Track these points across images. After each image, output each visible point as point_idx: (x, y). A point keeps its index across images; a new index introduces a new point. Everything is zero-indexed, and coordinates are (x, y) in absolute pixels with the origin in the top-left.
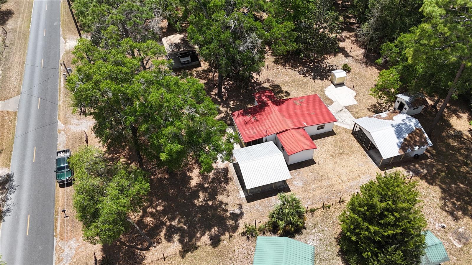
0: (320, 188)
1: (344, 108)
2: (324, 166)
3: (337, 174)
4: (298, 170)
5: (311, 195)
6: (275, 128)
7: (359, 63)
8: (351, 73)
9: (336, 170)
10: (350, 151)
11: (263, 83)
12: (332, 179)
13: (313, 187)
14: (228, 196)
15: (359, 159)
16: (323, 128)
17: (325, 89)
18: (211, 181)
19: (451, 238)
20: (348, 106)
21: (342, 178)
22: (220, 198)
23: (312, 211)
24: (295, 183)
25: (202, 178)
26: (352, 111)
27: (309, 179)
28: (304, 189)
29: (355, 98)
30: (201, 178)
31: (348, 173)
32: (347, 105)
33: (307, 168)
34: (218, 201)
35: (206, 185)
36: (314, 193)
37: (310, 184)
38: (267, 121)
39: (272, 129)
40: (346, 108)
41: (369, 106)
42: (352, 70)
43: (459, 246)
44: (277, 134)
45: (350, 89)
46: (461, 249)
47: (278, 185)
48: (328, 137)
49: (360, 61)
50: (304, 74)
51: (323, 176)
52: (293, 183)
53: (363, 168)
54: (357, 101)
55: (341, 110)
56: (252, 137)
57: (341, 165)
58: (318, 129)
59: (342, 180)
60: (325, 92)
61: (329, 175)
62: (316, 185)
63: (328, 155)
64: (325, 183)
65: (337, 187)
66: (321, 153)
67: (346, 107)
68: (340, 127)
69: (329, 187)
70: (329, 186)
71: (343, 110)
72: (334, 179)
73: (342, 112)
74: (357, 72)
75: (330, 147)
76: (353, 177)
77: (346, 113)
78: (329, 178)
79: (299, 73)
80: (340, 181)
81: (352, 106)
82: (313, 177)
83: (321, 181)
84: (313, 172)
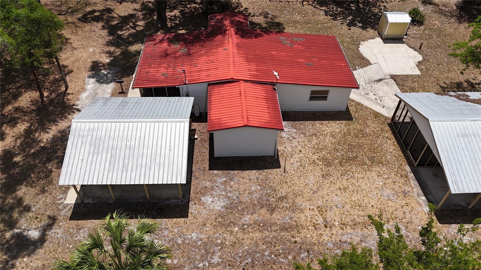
0: (263, 226)
1: (389, 77)
2: (296, 178)
3: (320, 203)
4: (232, 172)
5: (230, 239)
6: (210, 72)
7: (445, 15)
8: (422, 27)
9: (320, 193)
10: (372, 159)
11: (252, 16)
12: (302, 211)
13: (247, 219)
14: (43, 191)
15: (389, 181)
16: (325, 98)
17: (362, 43)
18: (33, 153)
20: (399, 76)
21: (329, 215)
22: (23, 191)
24: (207, 199)
25: (21, 143)
26: (403, 85)
27: (245, 198)
28: (220, 219)
29: (418, 66)
30: (19, 141)
31: (348, 207)
32: (397, 74)
33: (253, 174)
34: (14, 198)
35: (17, 159)
36: (240, 235)
37: (242, 213)
38: (204, 59)
39: (204, 73)
40: (392, 78)
41: (445, 83)
42: (426, 22)
44: (209, 85)
45: (412, 49)
47: (165, 194)
48: (331, 122)
49: (448, 14)
50: (335, 17)
51: (282, 199)
52: (203, 199)
53: (391, 203)
54: (421, 70)
55: (380, 80)
56: (156, 81)
57: (338, 184)
58: (312, 98)
59: (325, 220)
60: (360, 46)
61: (299, 201)
62: (255, 217)
63: (315, 157)
66: (302, 149)
68: (366, 108)
69: (286, 230)
70: (285, 228)
71: (385, 81)
72: (308, 213)
73: (380, 84)
74: (436, 26)
75: (329, 141)
76: (358, 220)
77: (388, 86)
78: (294, 208)
79: (325, 12)
80: (320, 220)
81: (407, 76)
82: (257, 195)
83: (272, 210)
84: (263, 184)
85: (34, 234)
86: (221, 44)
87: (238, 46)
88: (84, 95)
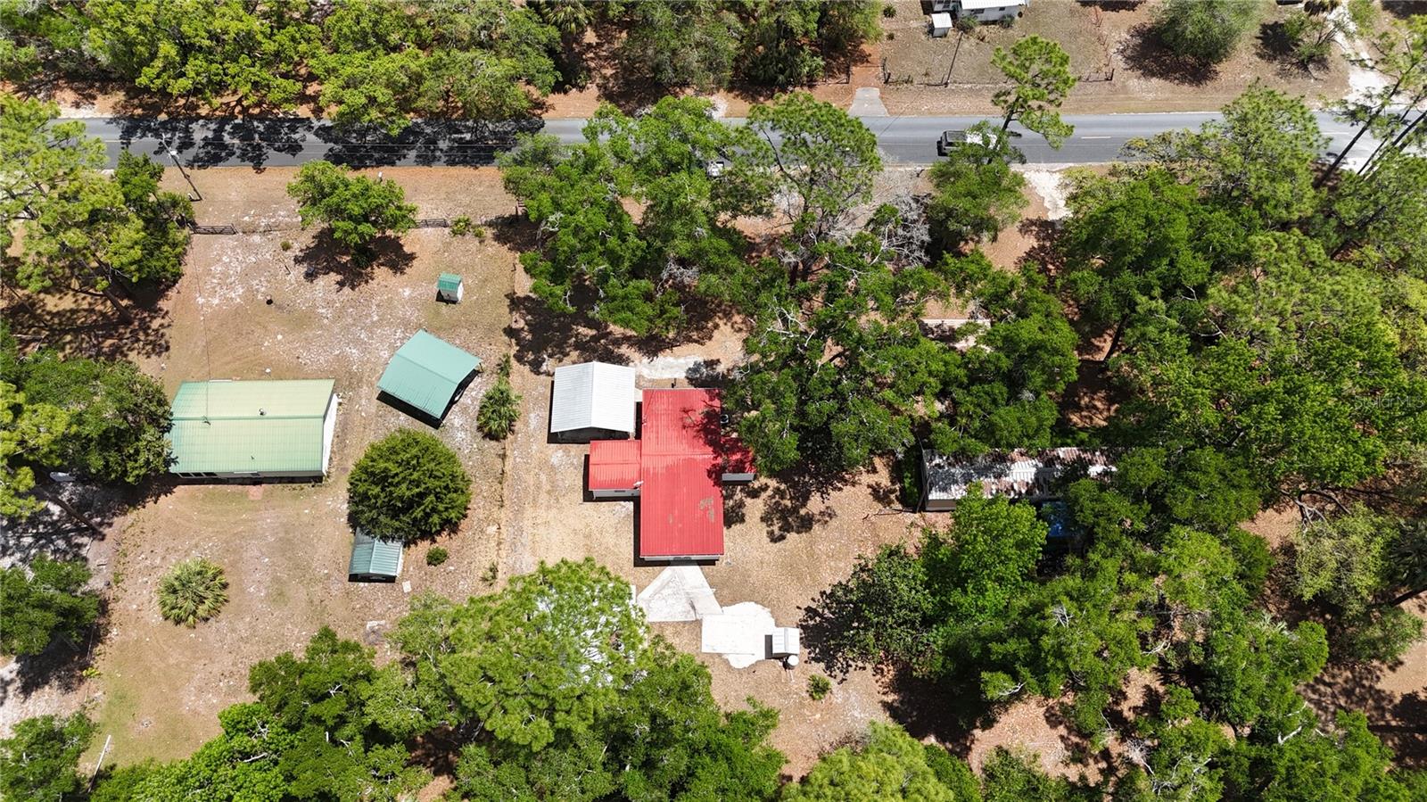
0: (538, 488)
1: (699, 619)
2: (574, 510)
3: (552, 523)
4: (582, 469)
5: (530, 467)
8: (806, 695)
9: (560, 524)
12: (547, 511)
13: (543, 477)
19: (383, 622)
20: (700, 629)
23: (503, 457)
24: (560, 453)
26: (684, 627)
27: (559, 477)
28: (544, 462)
29: (720, 655)
32: (703, 629)
33: (579, 484)
36: (533, 473)
37: (549, 474)
40: (697, 621)
43: (369, 624)
45: (753, 662)
46: (363, 625)
48: (632, 548)
50: (832, 595)
51: (557, 500)
54: (711, 656)
55: (693, 607)
59: (539, 524)
61: (554, 511)
62: (544, 482)
63: (593, 527)
64: (543, 498)
65: (529, 512)
67: (698, 623)
70: (535, 499)
72: (544, 515)
75: (610, 540)
78: (549, 507)
80: (538, 521)
81: (699, 637)
82: (560, 483)
83: (548, 492)
84: (571, 489)
85: (544, 368)
86: (692, 446)
87: (690, 463)
88: (670, 359)
